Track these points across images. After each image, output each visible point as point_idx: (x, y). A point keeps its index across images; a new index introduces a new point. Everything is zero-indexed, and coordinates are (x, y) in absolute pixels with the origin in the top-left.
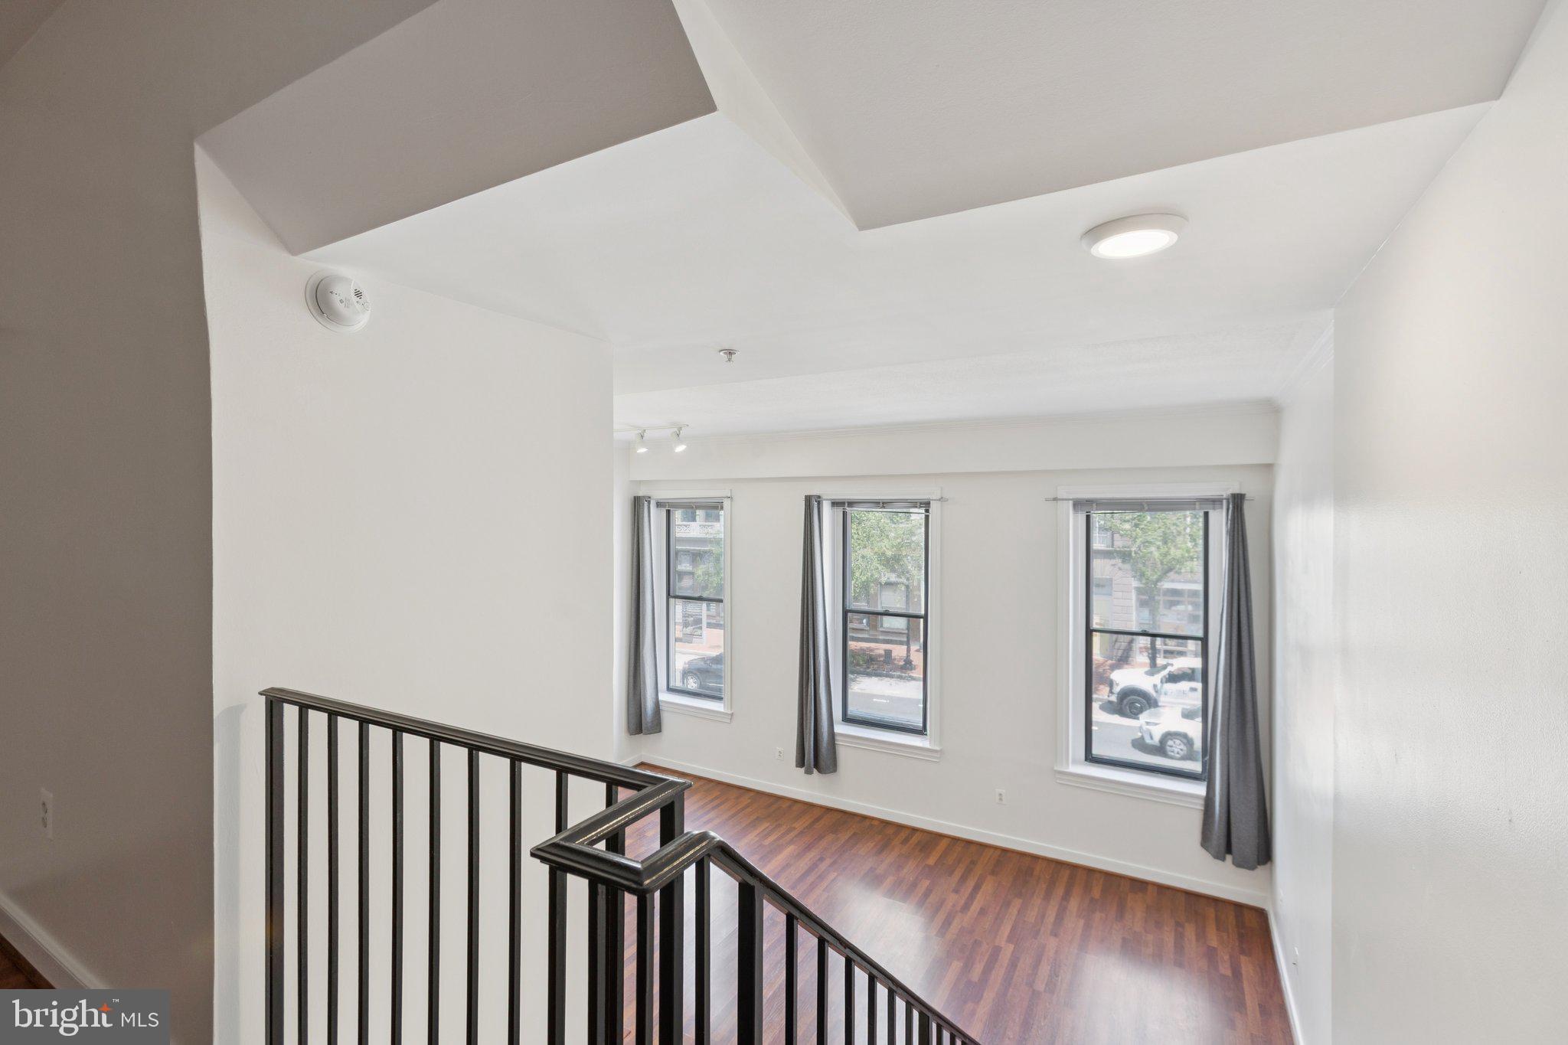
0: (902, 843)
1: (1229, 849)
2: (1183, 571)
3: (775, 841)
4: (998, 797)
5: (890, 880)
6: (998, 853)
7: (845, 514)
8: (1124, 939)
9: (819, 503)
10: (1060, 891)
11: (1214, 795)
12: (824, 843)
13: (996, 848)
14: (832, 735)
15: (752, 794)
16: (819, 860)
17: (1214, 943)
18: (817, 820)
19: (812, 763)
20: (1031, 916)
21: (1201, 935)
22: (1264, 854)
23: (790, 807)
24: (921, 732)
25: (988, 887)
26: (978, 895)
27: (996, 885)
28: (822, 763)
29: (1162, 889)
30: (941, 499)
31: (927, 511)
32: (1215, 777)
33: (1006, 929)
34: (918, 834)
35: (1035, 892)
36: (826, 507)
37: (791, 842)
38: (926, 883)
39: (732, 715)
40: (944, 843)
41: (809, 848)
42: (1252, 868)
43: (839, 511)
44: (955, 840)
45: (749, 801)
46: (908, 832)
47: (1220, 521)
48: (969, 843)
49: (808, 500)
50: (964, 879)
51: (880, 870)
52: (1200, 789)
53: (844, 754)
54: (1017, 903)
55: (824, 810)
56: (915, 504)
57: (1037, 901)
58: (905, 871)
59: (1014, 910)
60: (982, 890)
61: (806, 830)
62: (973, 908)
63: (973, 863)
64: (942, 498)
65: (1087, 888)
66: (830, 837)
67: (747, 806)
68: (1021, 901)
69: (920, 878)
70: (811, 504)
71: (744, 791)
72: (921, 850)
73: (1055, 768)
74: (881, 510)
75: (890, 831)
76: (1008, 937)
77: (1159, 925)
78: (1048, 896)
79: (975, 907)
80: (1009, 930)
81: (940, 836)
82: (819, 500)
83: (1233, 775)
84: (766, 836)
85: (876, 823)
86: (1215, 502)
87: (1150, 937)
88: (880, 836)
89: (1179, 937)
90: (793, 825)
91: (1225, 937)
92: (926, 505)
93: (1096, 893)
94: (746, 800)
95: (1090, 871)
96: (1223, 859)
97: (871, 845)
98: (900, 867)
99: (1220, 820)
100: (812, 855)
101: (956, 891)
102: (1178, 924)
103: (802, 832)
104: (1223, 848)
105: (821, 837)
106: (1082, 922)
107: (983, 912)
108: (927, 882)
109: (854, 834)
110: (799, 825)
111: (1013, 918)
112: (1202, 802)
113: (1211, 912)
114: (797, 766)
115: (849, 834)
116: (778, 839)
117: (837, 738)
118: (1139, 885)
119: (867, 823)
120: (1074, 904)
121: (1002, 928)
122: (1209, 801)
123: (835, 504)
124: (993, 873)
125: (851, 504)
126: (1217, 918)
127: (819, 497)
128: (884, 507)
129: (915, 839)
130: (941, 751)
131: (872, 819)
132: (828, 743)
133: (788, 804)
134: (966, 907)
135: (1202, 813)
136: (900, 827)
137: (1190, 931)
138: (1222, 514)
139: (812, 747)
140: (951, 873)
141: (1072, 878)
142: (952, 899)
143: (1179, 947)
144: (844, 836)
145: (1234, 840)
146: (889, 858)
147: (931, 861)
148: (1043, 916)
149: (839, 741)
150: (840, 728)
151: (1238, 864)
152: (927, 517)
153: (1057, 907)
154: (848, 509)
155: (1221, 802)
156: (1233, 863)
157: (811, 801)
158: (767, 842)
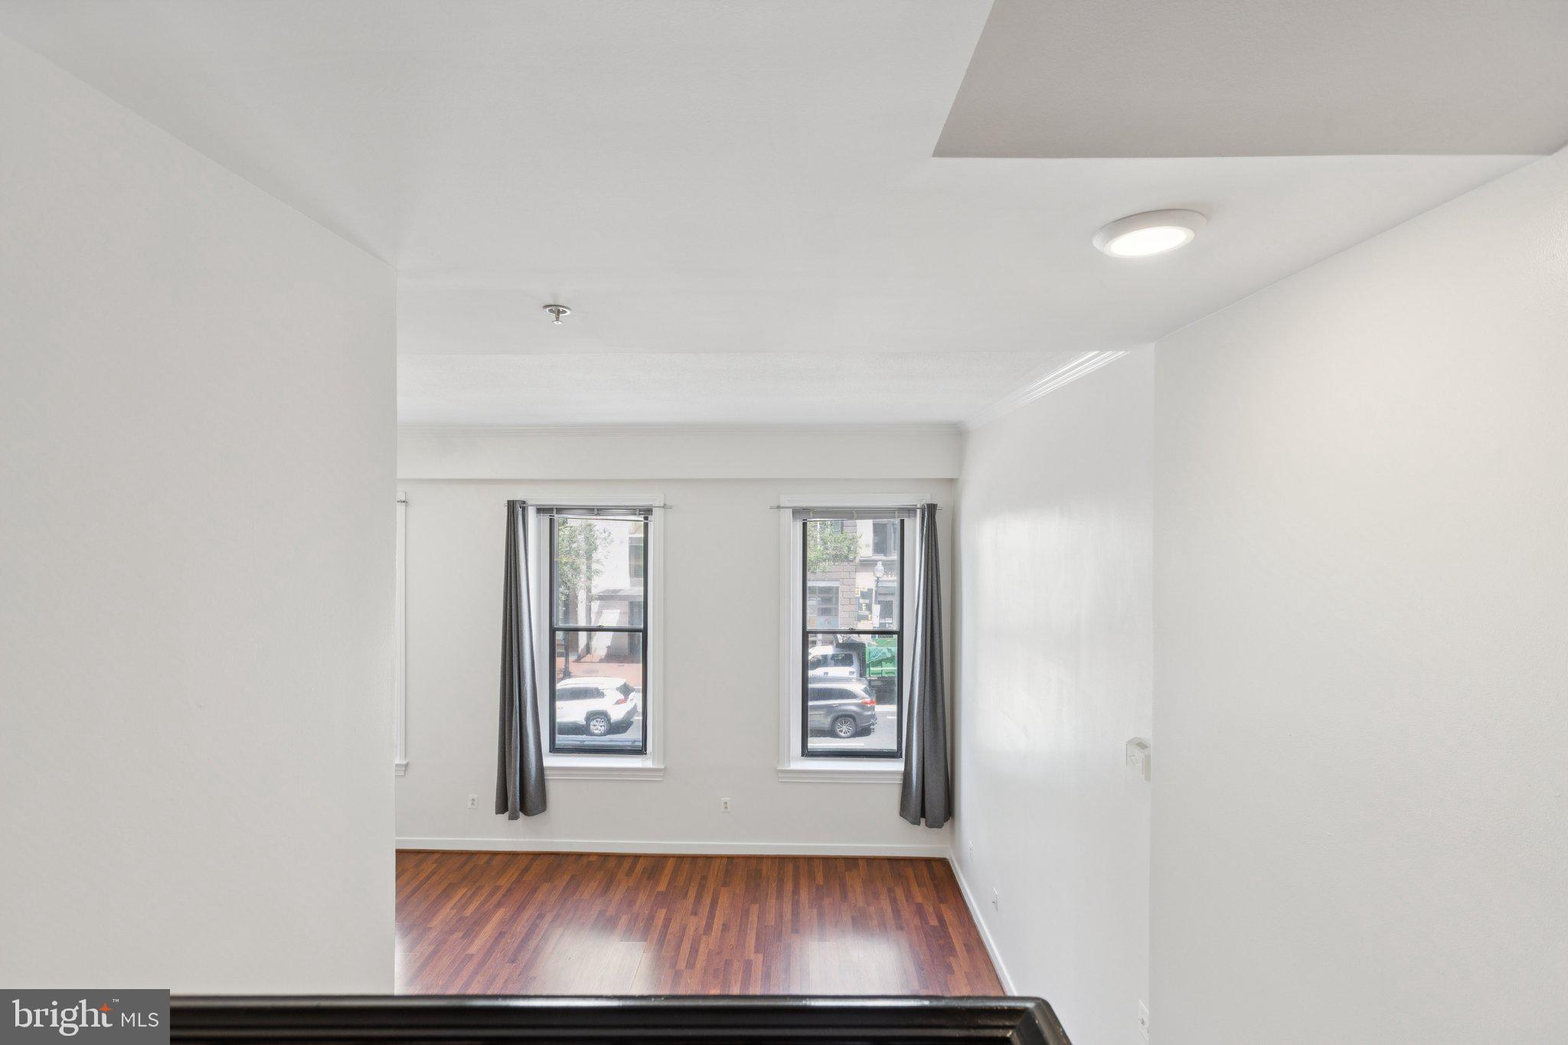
0: (626, 875)
1: (923, 815)
2: (818, 570)
3: (478, 909)
4: (723, 806)
5: (624, 919)
6: (725, 861)
7: (551, 521)
8: (853, 918)
9: (524, 509)
10: (789, 886)
11: (912, 770)
12: (539, 896)
13: (721, 857)
14: (541, 769)
15: (436, 856)
16: (537, 918)
17: (919, 899)
18: (526, 869)
19: (518, 807)
20: (771, 918)
21: (909, 896)
22: (949, 811)
23: (488, 862)
24: (641, 751)
25: (724, 901)
26: (717, 911)
27: (732, 896)
28: (529, 804)
29: (870, 861)
30: (664, 506)
31: (646, 518)
32: (912, 755)
33: (751, 940)
34: (641, 860)
35: (767, 893)
36: (531, 514)
37: (499, 905)
38: (662, 913)
39: (407, 765)
40: (670, 865)
41: (521, 908)
42: (940, 826)
43: (546, 519)
44: (681, 858)
45: (434, 866)
46: (630, 861)
47: (914, 528)
48: (694, 858)
49: (512, 506)
50: (699, 899)
51: (611, 911)
52: (898, 766)
53: (555, 791)
54: (755, 909)
55: (531, 857)
56: (633, 510)
57: (772, 902)
58: (638, 904)
59: (754, 918)
60: (719, 905)
61: (514, 886)
62: (715, 926)
63: (704, 878)
64: (665, 504)
65: (811, 876)
66: (546, 887)
67: (433, 873)
68: (758, 905)
69: (655, 909)
70: (515, 511)
71: (424, 855)
72: (649, 877)
73: (779, 768)
74: (595, 517)
75: (612, 864)
76: (755, 947)
77: (876, 896)
78: (780, 896)
79: (717, 924)
80: (754, 941)
81: (665, 858)
82: (524, 506)
83: (927, 745)
84: (464, 907)
85: (593, 859)
86: (910, 511)
87: (872, 909)
88: (602, 872)
89: (894, 901)
90: (498, 884)
91: (926, 892)
92: (647, 512)
93: (820, 879)
94: (429, 866)
95: (810, 859)
96: (918, 824)
97: (594, 885)
98: (631, 903)
99: (917, 790)
100: (528, 913)
101: (695, 913)
102: (890, 890)
103: (509, 891)
104: (919, 814)
105: (535, 890)
106: (815, 911)
107: (725, 927)
108: (664, 911)
109: (572, 877)
110: (505, 882)
111: (755, 925)
112: (901, 777)
113: (910, 872)
114: (497, 813)
115: (567, 878)
116: (482, 904)
117: (547, 772)
118: (851, 862)
119: (584, 860)
120: (804, 896)
121: (748, 939)
122: (907, 774)
123: (541, 510)
124: (725, 884)
125: (560, 510)
126: (916, 877)
127: (524, 502)
128: (598, 514)
129: (639, 868)
130: (665, 770)
131: (589, 855)
132: (536, 780)
133: (486, 858)
134: (709, 927)
135: (901, 786)
136: (621, 857)
137: (900, 893)
138: (915, 522)
139: (518, 789)
140: (685, 896)
141: (796, 869)
142: (694, 924)
143: (896, 912)
144: (562, 882)
145: (928, 806)
146: (618, 894)
147: (662, 887)
148: (781, 916)
149: (549, 776)
150: (550, 761)
151: (930, 825)
152: (646, 526)
153: (790, 903)
154: (556, 516)
155: (917, 775)
156: (926, 825)
157: (515, 850)
158: (469, 912)
